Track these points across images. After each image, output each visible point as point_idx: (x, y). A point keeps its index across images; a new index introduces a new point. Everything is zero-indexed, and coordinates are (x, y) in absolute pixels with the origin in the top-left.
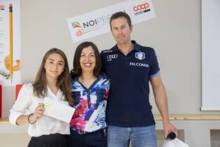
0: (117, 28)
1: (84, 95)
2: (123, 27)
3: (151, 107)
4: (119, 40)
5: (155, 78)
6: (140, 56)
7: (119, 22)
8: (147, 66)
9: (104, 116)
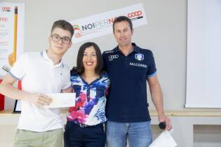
0: (119, 31)
1: (84, 89)
2: (125, 30)
3: (148, 105)
4: (120, 42)
5: (152, 78)
6: (139, 57)
7: (122, 25)
8: (146, 66)
9: (104, 111)
